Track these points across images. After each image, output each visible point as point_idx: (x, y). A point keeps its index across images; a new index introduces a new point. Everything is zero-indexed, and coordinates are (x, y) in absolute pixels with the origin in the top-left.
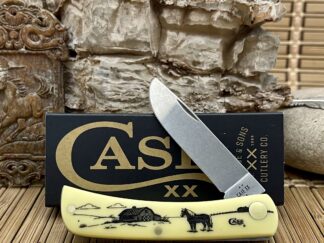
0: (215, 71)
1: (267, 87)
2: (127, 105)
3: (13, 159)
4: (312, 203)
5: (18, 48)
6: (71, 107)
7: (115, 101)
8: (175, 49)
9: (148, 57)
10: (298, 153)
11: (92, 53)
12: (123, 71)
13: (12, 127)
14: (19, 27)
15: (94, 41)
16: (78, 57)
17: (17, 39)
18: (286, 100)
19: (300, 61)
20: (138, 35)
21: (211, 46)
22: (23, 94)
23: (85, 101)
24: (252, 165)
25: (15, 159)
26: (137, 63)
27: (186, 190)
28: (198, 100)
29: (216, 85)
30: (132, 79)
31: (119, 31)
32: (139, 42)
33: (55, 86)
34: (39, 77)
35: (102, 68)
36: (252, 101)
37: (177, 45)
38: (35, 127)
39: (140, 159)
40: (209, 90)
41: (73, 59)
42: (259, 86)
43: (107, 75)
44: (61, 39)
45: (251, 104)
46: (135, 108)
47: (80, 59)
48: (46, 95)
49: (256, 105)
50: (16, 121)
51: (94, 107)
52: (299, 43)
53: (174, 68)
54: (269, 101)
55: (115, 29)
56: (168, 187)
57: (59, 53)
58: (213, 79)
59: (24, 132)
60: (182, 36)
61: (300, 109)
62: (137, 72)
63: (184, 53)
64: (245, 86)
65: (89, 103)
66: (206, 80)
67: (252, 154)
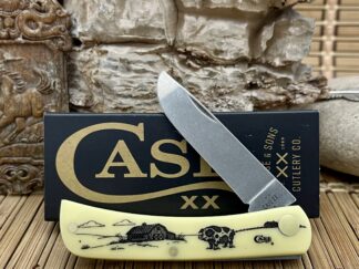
0: (241, 61)
1: (300, 78)
2: (139, 101)
3: (11, 164)
4: (352, 212)
5: (14, 38)
6: (76, 103)
7: (125, 97)
8: (194, 36)
9: (163, 46)
10: (336, 153)
11: (98, 42)
12: (134, 63)
13: (9, 127)
14: (14, 13)
15: (100, 29)
16: (82, 46)
17: (13, 27)
18: (322, 93)
19: (335, 43)
20: (151, 21)
21: (236, 32)
22: (21, 90)
23: (91, 97)
24: (282, 172)
25: (15, 163)
26: (150, 53)
27: (206, 202)
28: (221, 95)
29: (242, 76)
30: (144, 71)
31: (128, 17)
32: (153, 28)
33: (57, 80)
34: (38, 70)
35: (110, 59)
36: (283, 94)
37: (196, 31)
38: (35, 127)
39: (153, 166)
40: (234, 83)
41: (77, 49)
42: (291, 77)
43: (116, 68)
44: (62, 26)
45: (282, 98)
46: (148, 104)
47: (86, 48)
48: (47, 91)
49: (288, 100)
50: (14, 121)
51: (102, 104)
52: (335, 23)
53: (193, 58)
54: (302, 94)
55: (124, 14)
56: (185, 198)
57: (60, 42)
58: (238, 70)
59: (23, 133)
60: (202, 20)
61: (337, 102)
62: (151, 63)
63: (204, 40)
64: (275, 78)
65: (96, 99)
66: (229, 71)
67: (282, 158)
